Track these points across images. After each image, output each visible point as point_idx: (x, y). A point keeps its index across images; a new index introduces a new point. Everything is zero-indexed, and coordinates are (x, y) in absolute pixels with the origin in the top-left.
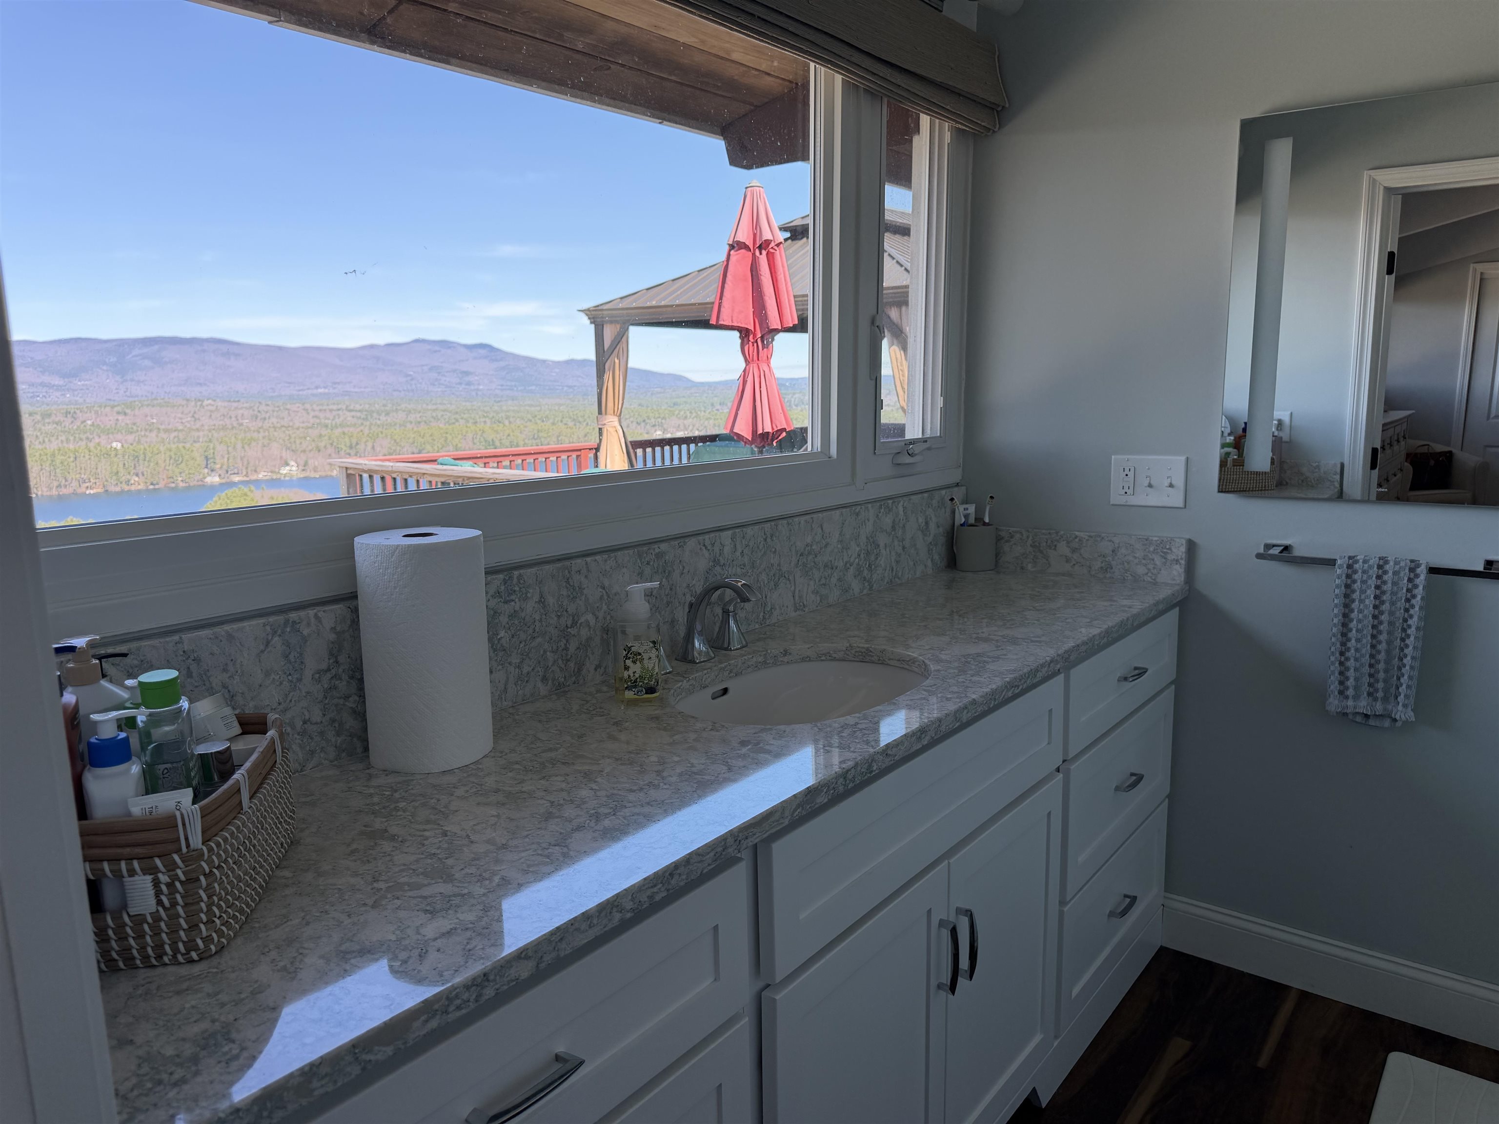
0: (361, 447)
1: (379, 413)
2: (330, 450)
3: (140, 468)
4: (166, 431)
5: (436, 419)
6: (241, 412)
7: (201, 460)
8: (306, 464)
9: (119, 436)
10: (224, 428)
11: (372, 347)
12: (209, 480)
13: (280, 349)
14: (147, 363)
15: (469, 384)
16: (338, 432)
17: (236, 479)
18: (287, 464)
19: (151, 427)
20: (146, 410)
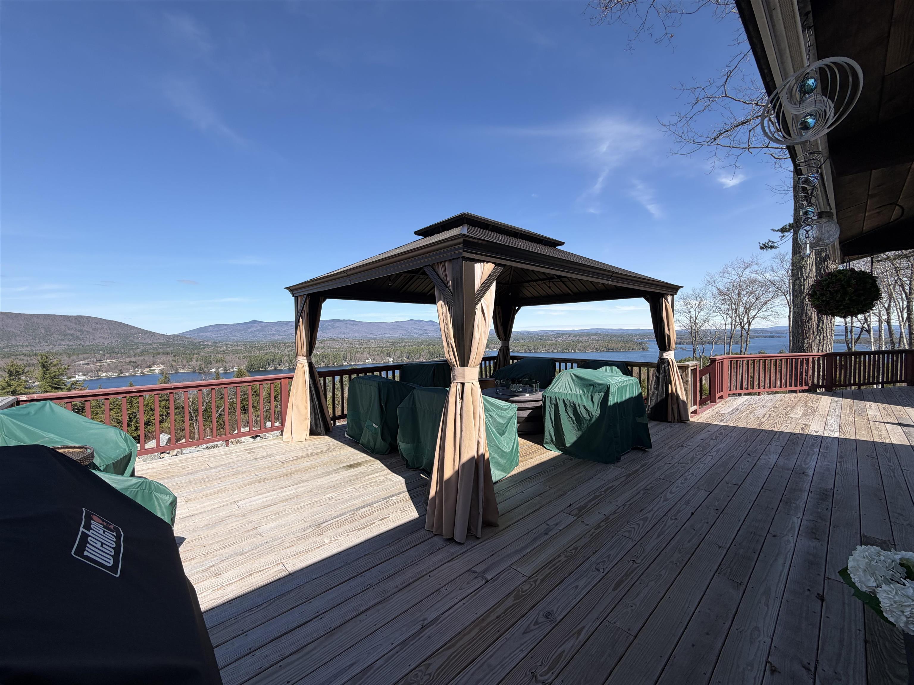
0: (391, 354)
1: (397, 343)
2: (382, 355)
3: (325, 360)
4: (333, 348)
5: (415, 345)
6: (356, 343)
7: (342, 358)
8: (374, 359)
10: (350, 347)
11: (397, 322)
12: (344, 364)
13: (369, 323)
14: (330, 327)
15: (426, 333)
16: (384, 349)
17: (352, 364)
18: (368, 359)
19: (329, 347)
20: (328, 342)
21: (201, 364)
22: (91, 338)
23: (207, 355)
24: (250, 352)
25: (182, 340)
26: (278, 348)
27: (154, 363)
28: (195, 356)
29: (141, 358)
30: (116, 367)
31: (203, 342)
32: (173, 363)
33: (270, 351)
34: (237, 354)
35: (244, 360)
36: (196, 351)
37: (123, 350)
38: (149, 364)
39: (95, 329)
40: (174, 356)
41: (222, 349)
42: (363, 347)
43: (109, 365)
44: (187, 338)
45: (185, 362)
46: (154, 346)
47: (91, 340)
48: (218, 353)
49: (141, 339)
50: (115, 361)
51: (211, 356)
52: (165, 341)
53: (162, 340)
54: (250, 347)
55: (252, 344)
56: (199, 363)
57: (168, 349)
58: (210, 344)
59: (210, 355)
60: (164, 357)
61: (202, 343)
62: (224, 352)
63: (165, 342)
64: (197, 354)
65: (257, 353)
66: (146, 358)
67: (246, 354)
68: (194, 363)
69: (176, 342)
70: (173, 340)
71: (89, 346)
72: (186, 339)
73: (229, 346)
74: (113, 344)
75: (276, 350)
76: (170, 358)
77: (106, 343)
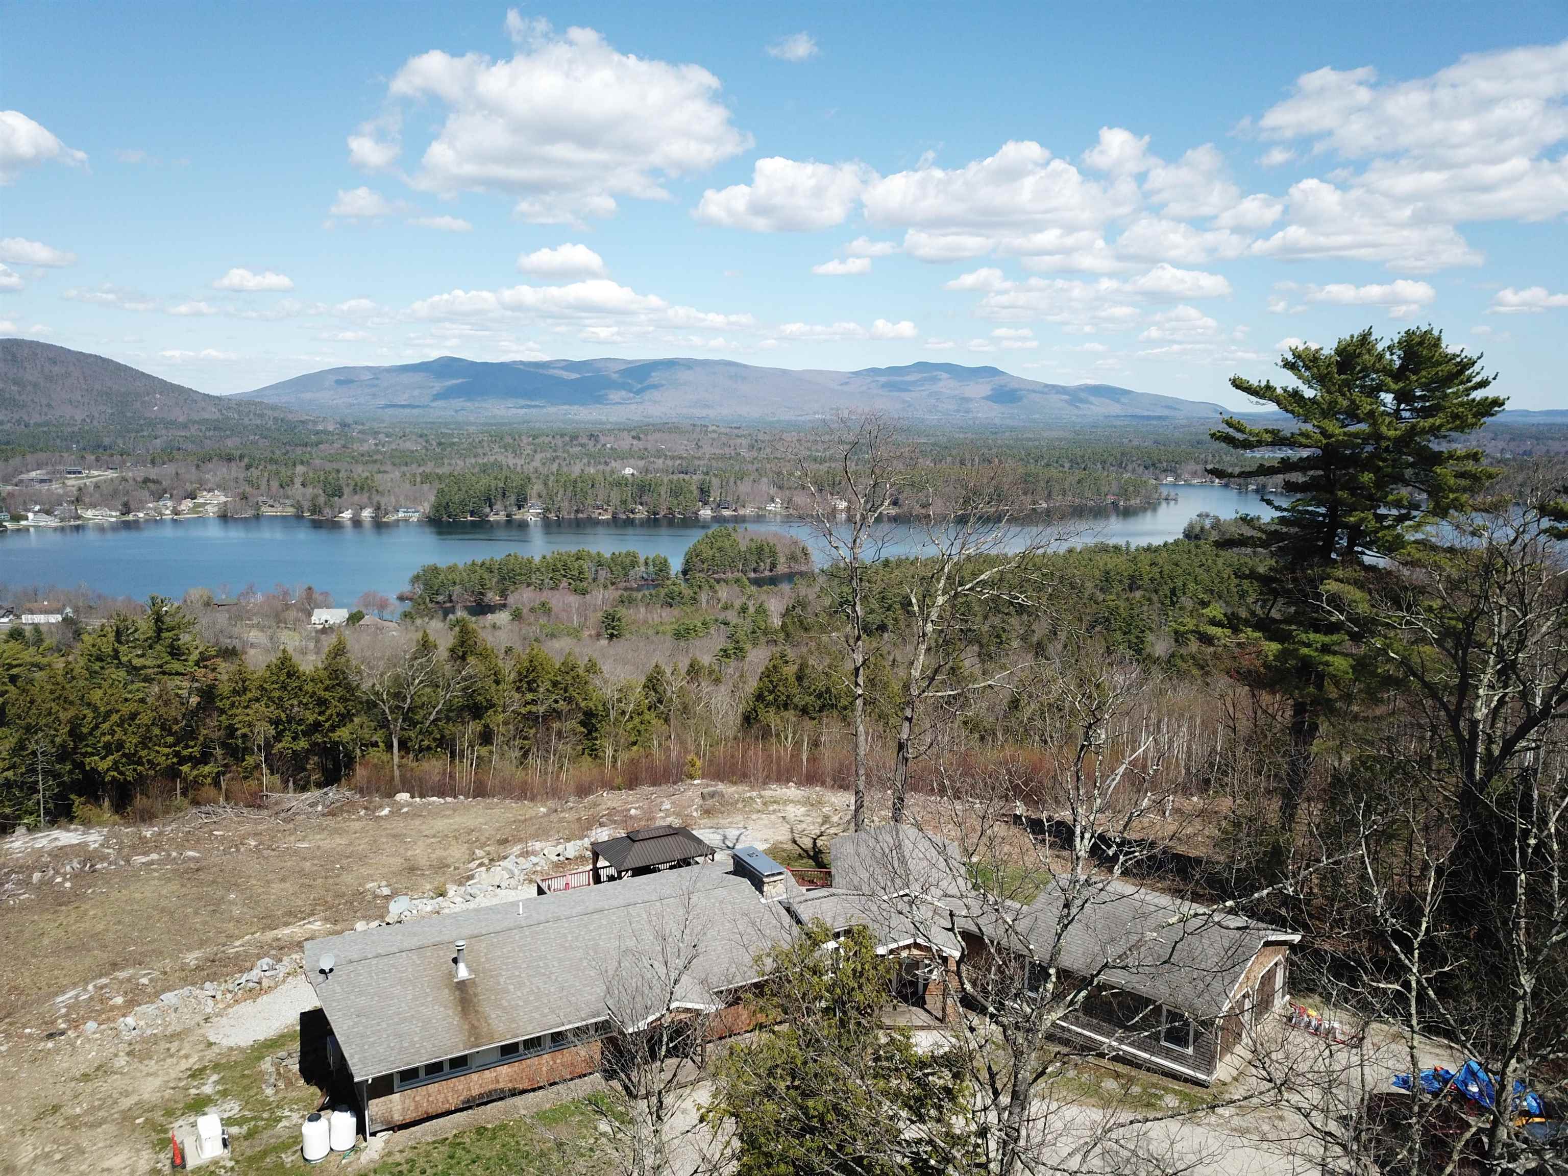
1: (868, 446)
3: (645, 498)
4: (673, 458)
6: (739, 441)
7: (696, 492)
9: (632, 461)
10: (722, 457)
11: (873, 371)
12: (702, 514)
13: (783, 371)
15: (966, 412)
17: (726, 513)
18: (773, 501)
19: (660, 454)
20: (657, 435)
21: (316, 497)
22: (44, 401)
23: (329, 466)
24: (439, 459)
25: (261, 416)
26: (514, 452)
27: (203, 485)
28: (300, 469)
29: (169, 469)
30: (115, 494)
31: (315, 422)
32: (248, 489)
33: (492, 459)
34: (406, 464)
35: (426, 487)
36: (299, 451)
37: (120, 442)
38: (189, 487)
39: (49, 378)
40: (248, 467)
41: (365, 448)
42: (763, 455)
43: (97, 486)
44: (274, 408)
45: (275, 484)
46: (194, 430)
47: (45, 409)
48: (357, 462)
49: (161, 409)
50: (110, 474)
51: (338, 471)
52: (217, 416)
53: (211, 414)
54: (440, 444)
55: (444, 435)
56: (310, 490)
57: (229, 443)
58: (331, 428)
59: (335, 466)
60: (224, 470)
61: (310, 426)
62: (369, 458)
63: (217, 420)
64: (302, 463)
65: (459, 465)
66: (182, 471)
67: (429, 468)
68: (297, 490)
69: (246, 421)
70: (239, 412)
71: (40, 425)
72: (269, 413)
73: (381, 436)
74: (95, 423)
75: (511, 456)
76: (236, 471)
77: (79, 418)
